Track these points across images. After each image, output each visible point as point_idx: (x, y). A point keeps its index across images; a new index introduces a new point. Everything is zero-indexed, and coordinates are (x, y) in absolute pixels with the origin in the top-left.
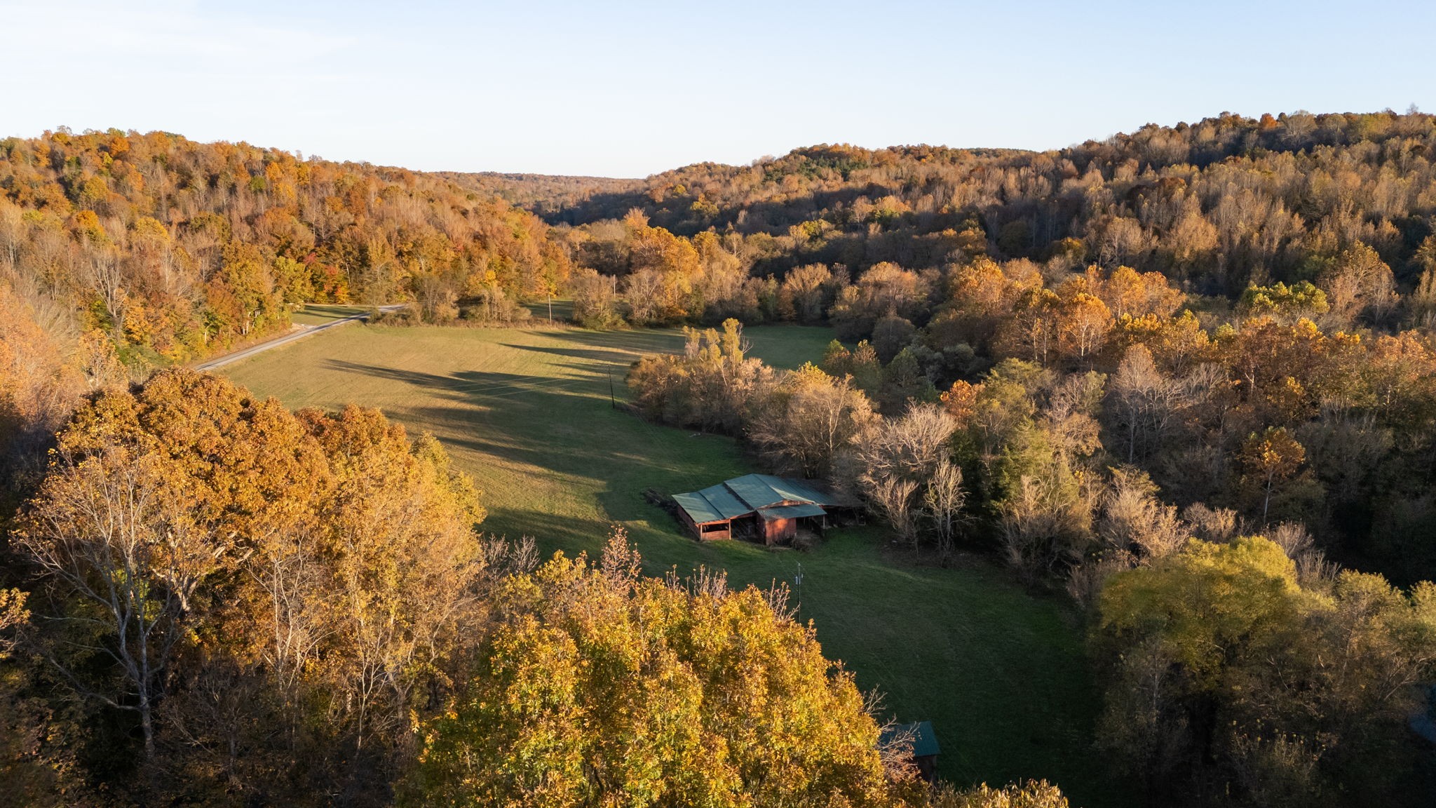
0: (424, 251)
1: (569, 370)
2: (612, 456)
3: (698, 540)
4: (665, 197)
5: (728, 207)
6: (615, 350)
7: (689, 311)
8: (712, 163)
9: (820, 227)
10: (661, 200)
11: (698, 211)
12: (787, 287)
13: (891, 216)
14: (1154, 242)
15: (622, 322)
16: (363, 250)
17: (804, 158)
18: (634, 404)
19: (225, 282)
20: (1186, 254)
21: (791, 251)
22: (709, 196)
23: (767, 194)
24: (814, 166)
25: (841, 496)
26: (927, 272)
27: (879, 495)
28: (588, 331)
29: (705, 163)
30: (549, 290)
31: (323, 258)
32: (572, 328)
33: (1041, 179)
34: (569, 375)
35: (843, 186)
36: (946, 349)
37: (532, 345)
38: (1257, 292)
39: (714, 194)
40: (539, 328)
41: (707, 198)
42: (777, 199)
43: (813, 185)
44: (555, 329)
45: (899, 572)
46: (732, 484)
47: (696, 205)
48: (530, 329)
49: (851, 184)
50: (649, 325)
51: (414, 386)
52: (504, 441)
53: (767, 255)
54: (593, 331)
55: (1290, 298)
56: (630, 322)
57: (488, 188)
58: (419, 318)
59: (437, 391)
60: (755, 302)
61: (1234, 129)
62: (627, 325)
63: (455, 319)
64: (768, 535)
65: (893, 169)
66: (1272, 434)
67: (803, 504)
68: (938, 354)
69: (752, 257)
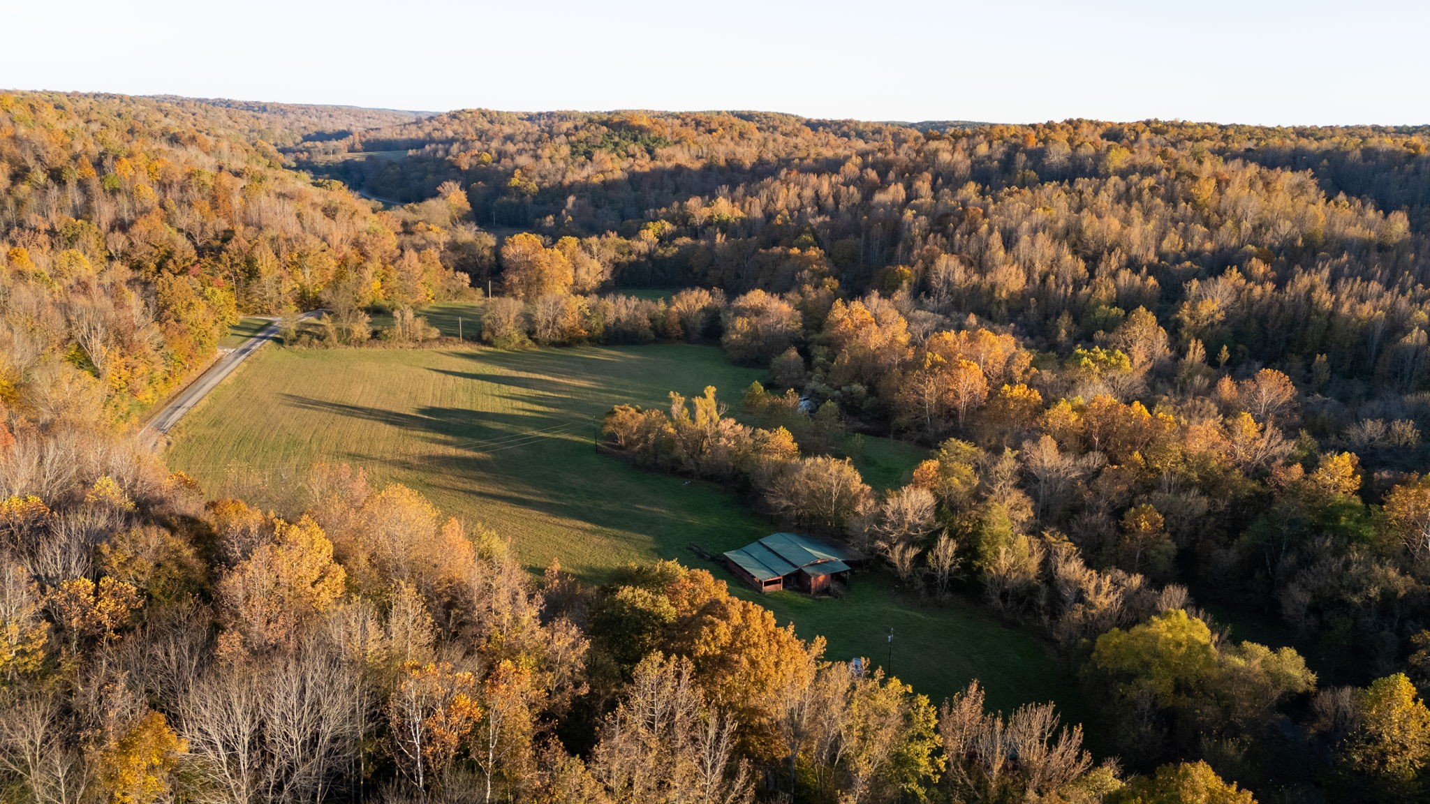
0: (309, 261)
1: (520, 404)
2: (636, 509)
3: (760, 592)
4: (471, 165)
5: (546, 185)
6: (543, 377)
7: (590, 331)
8: (486, 110)
9: (663, 228)
10: (467, 168)
11: (516, 188)
12: (674, 309)
13: (728, 220)
14: (975, 278)
15: (529, 342)
16: (250, 261)
17: (605, 129)
18: (607, 445)
19: (178, 321)
20: (1004, 294)
21: (645, 255)
22: (525, 171)
23: (584, 173)
24: (617, 139)
25: (855, 553)
26: (790, 296)
27: (890, 555)
28: (499, 350)
29: (479, 109)
30: (428, 295)
31: (208, 270)
32: (483, 348)
33: (852, 188)
34: (519, 409)
35: (652, 165)
36: (844, 389)
37: (459, 370)
38: (1083, 356)
39: (531, 171)
40: (452, 348)
41: (524, 175)
42: (595, 180)
43: (625, 165)
44: (467, 348)
45: (914, 613)
46: (767, 541)
47: (515, 182)
48: (443, 349)
49: (659, 163)
50: (554, 344)
51: (396, 429)
52: (534, 494)
53: (624, 259)
54: (503, 351)
55: (1106, 362)
56: (536, 341)
57: (243, 126)
58: (335, 339)
59: (422, 434)
60: (647, 322)
61: (1003, 145)
62: (534, 344)
63: (368, 340)
64: (813, 587)
65: (694, 147)
66: (1144, 509)
67: (831, 561)
68: (837, 392)
69: (610, 261)
